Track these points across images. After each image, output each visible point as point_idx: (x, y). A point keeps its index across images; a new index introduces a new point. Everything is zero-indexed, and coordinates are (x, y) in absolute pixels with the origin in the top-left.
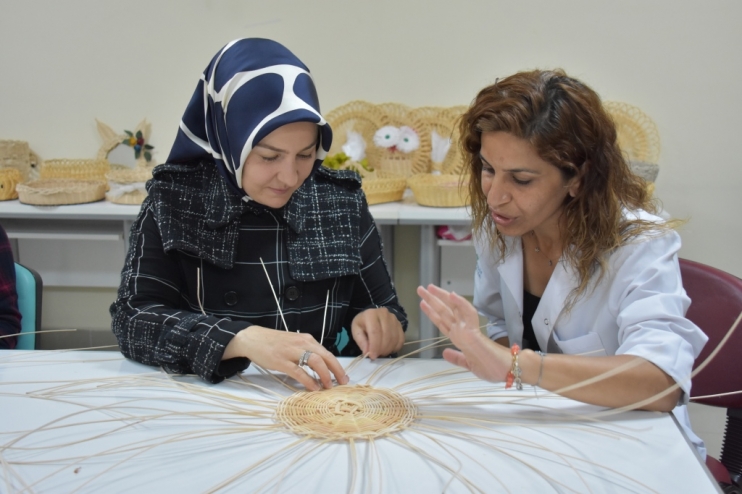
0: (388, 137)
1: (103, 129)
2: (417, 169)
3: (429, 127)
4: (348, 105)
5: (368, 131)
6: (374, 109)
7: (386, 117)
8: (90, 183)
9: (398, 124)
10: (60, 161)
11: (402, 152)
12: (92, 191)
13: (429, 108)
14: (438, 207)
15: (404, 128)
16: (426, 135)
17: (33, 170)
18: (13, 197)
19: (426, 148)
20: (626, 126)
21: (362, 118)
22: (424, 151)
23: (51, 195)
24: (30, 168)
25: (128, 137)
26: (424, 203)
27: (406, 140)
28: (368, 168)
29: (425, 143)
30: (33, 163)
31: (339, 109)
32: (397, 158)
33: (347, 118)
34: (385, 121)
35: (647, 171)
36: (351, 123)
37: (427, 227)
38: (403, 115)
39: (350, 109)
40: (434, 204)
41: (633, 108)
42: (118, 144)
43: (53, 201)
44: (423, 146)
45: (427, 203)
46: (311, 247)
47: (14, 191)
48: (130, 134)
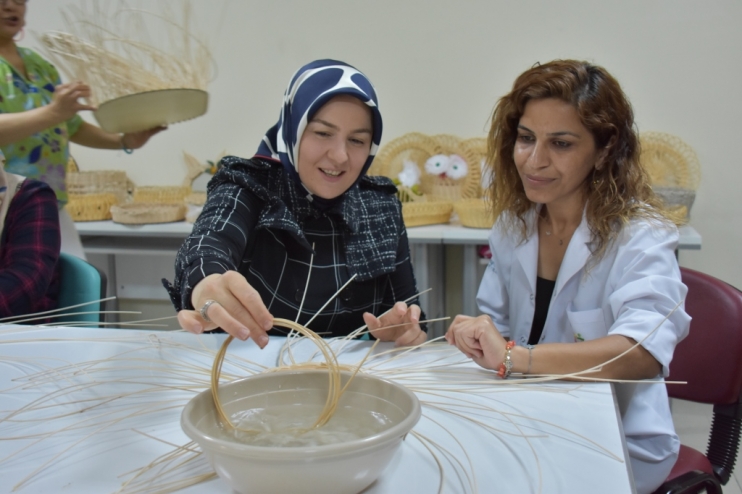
0: (438, 165)
1: (189, 160)
2: (467, 194)
3: (479, 157)
4: (405, 137)
5: (421, 160)
6: (429, 140)
7: (439, 147)
8: (174, 206)
9: (449, 153)
10: (151, 187)
11: (451, 179)
12: (173, 213)
13: (479, 139)
14: (480, 228)
15: (453, 157)
16: (476, 163)
17: (130, 197)
18: (108, 218)
19: (476, 176)
20: (667, 155)
21: (417, 148)
22: (474, 179)
23: (137, 216)
24: (126, 194)
25: (209, 166)
26: (467, 224)
27: (455, 168)
28: (419, 192)
29: (475, 172)
30: (130, 189)
31: (397, 140)
32: (447, 185)
33: (404, 148)
34: (438, 151)
35: (682, 196)
36: (409, 153)
37: (469, 246)
38: (456, 145)
39: (406, 141)
40: (476, 225)
41: (673, 138)
42: (200, 174)
43: (140, 220)
44: (473, 174)
45: (470, 224)
46: (363, 249)
47: (109, 213)
48: (211, 163)
